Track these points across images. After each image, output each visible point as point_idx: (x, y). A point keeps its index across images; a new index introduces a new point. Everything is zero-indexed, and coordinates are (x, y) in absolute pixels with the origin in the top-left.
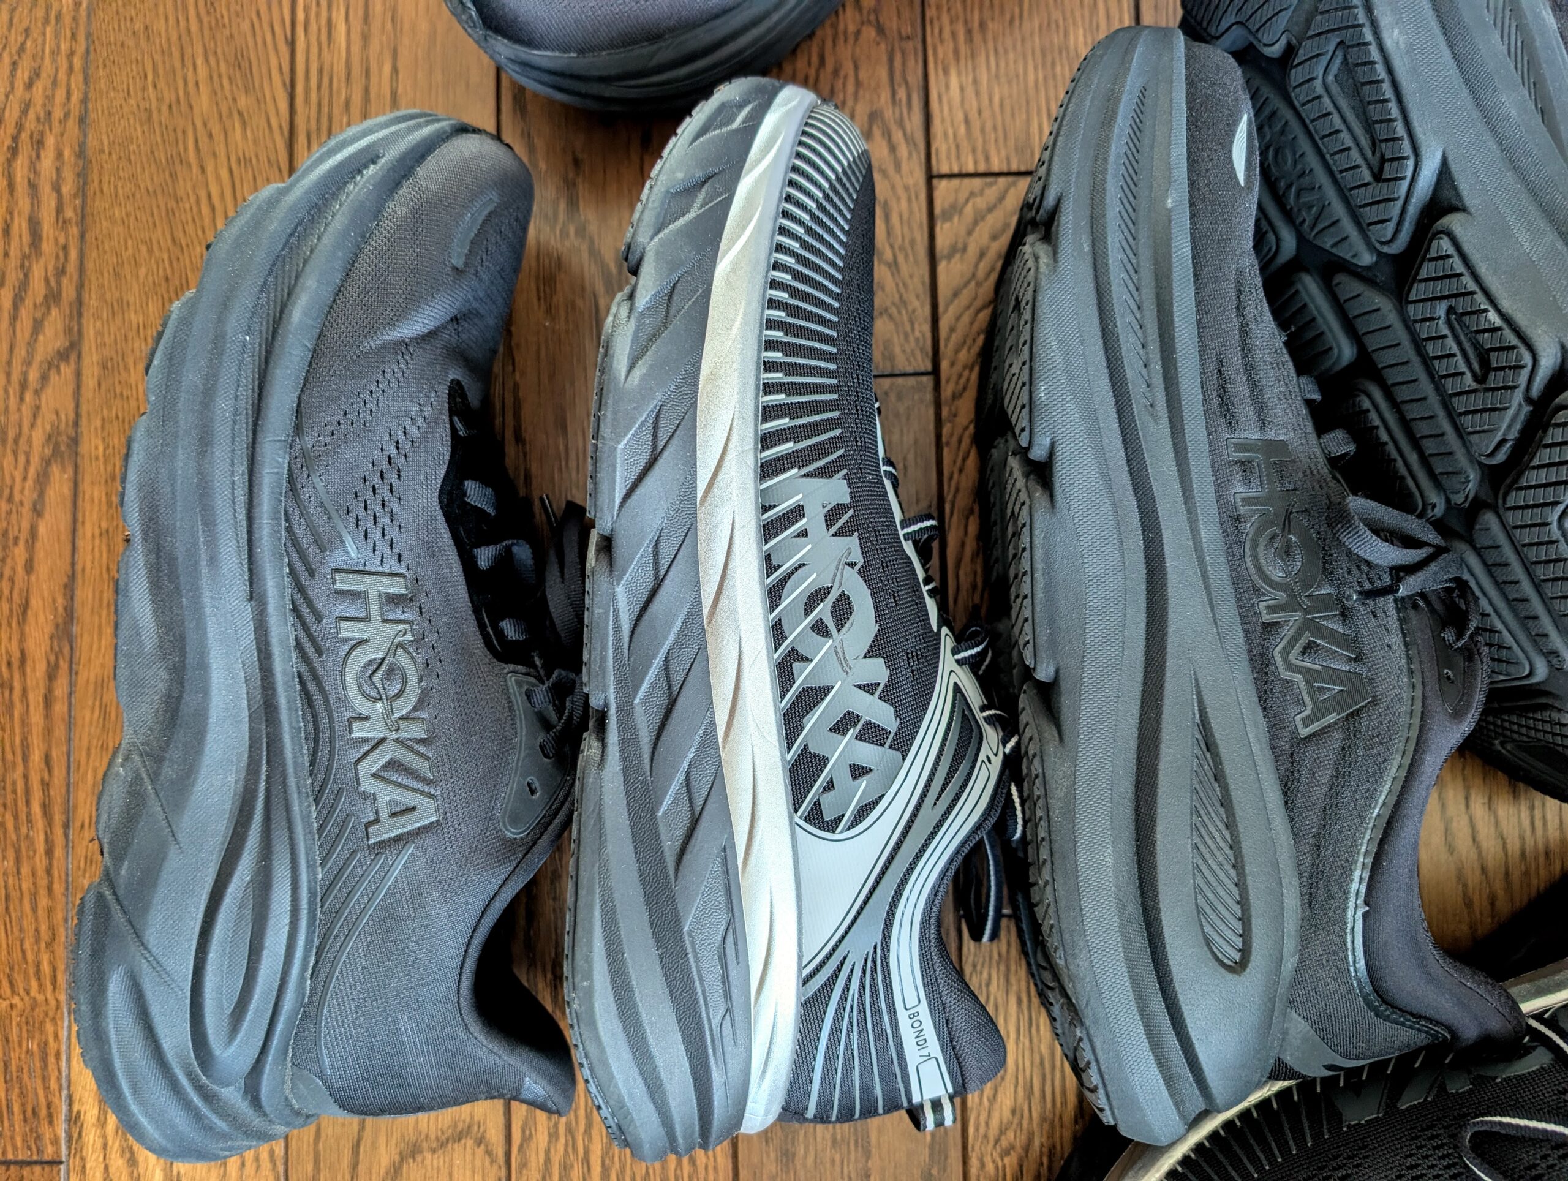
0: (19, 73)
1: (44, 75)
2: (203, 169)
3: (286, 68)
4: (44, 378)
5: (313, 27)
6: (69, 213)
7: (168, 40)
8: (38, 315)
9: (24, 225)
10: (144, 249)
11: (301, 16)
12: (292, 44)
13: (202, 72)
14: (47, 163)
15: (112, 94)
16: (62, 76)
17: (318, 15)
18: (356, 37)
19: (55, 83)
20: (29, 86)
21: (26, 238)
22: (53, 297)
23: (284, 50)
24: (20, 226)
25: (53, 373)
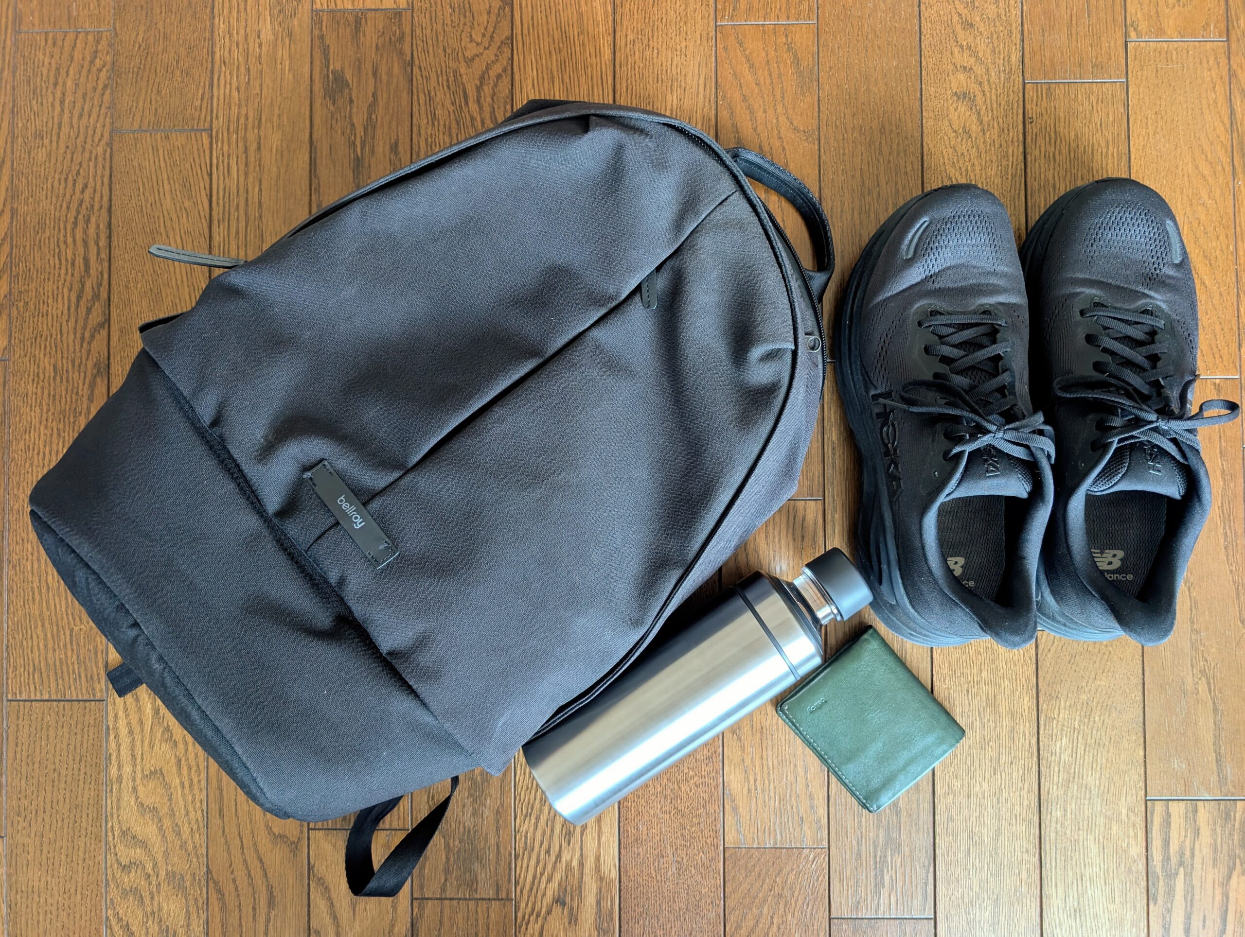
0: (77, 184)
1: (89, 186)
2: (168, 236)
3: (208, 187)
4: (93, 336)
5: (221, 167)
6: (103, 255)
7: (150, 171)
8: (89, 305)
9: (81, 261)
10: (140, 275)
11: (215, 161)
12: (210, 175)
13: (167, 187)
14: (92, 230)
15: (123, 197)
16: (98, 187)
17: (223, 161)
18: (242, 173)
19: (95, 191)
20: (83, 192)
21: (82, 268)
22: (96, 297)
23: (206, 178)
24: (79, 261)
25: (97, 333)
